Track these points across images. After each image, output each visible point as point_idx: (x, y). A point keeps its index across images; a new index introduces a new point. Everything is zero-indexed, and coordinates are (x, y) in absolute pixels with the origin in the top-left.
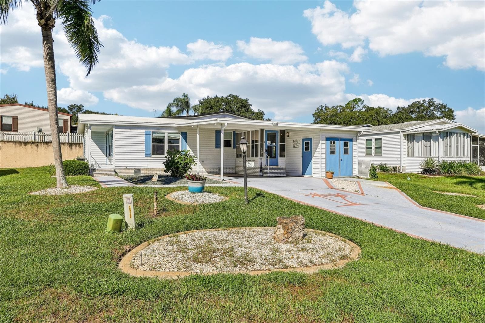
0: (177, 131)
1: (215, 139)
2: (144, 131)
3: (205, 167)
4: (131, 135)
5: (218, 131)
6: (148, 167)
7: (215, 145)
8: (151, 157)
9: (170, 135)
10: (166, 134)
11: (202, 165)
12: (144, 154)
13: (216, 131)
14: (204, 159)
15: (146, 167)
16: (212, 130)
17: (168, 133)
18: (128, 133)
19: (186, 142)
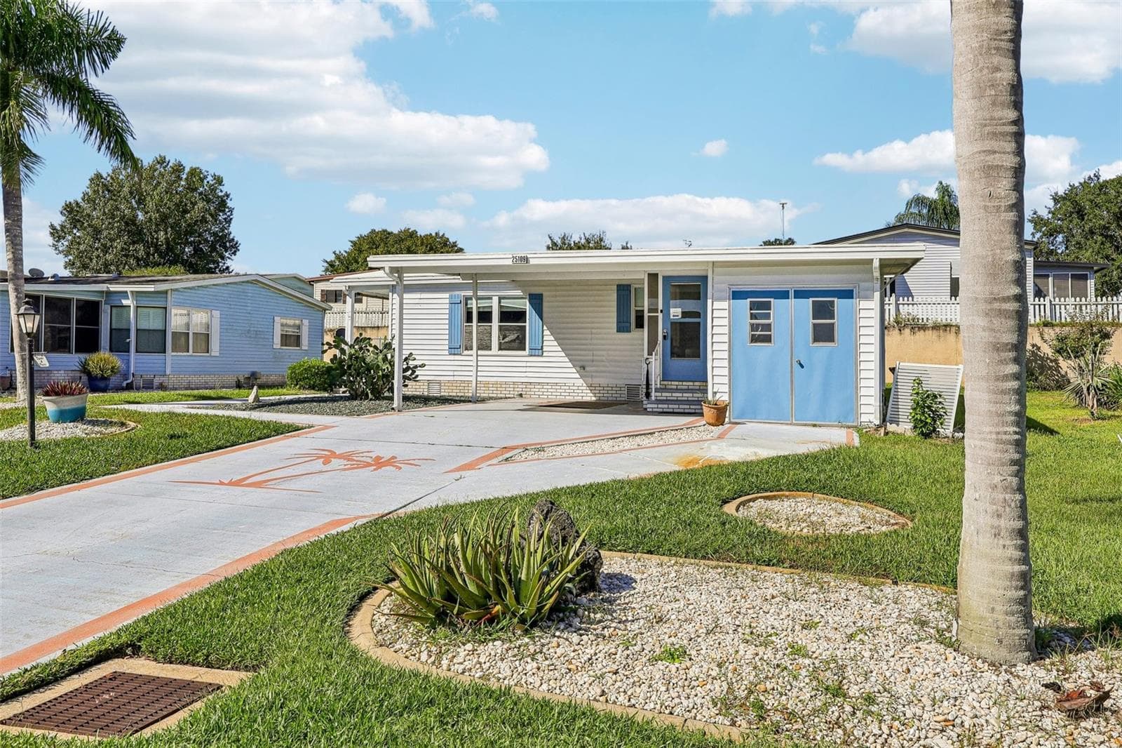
0: (519, 293)
1: (615, 309)
2: (447, 295)
3: (590, 381)
4: (423, 306)
5: (624, 285)
6: (456, 378)
7: (615, 325)
8: (460, 354)
9: (504, 303)
10: (495, 300)
11: (582, 377)
12: (447, 347)
13: (618, 286)
14: (588, 361)
15: (451, 378)
16: (605, 283)
17: (500, 299)
18: (417, 301)
19: (541, 317)
